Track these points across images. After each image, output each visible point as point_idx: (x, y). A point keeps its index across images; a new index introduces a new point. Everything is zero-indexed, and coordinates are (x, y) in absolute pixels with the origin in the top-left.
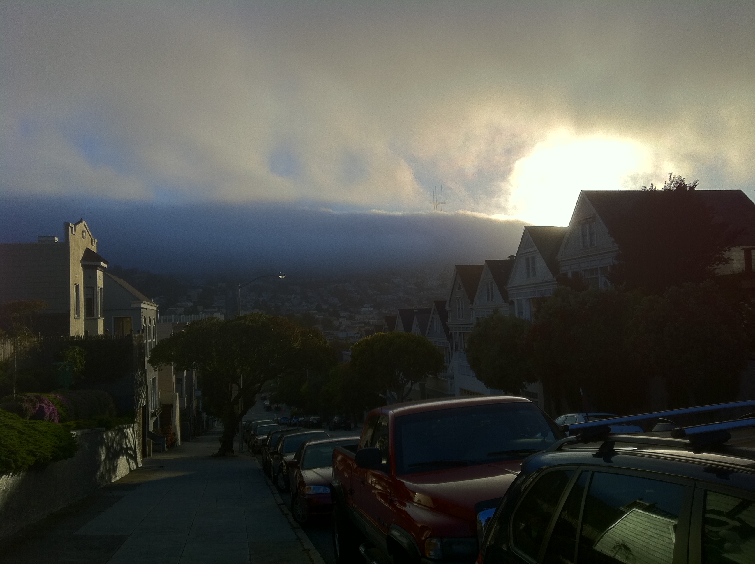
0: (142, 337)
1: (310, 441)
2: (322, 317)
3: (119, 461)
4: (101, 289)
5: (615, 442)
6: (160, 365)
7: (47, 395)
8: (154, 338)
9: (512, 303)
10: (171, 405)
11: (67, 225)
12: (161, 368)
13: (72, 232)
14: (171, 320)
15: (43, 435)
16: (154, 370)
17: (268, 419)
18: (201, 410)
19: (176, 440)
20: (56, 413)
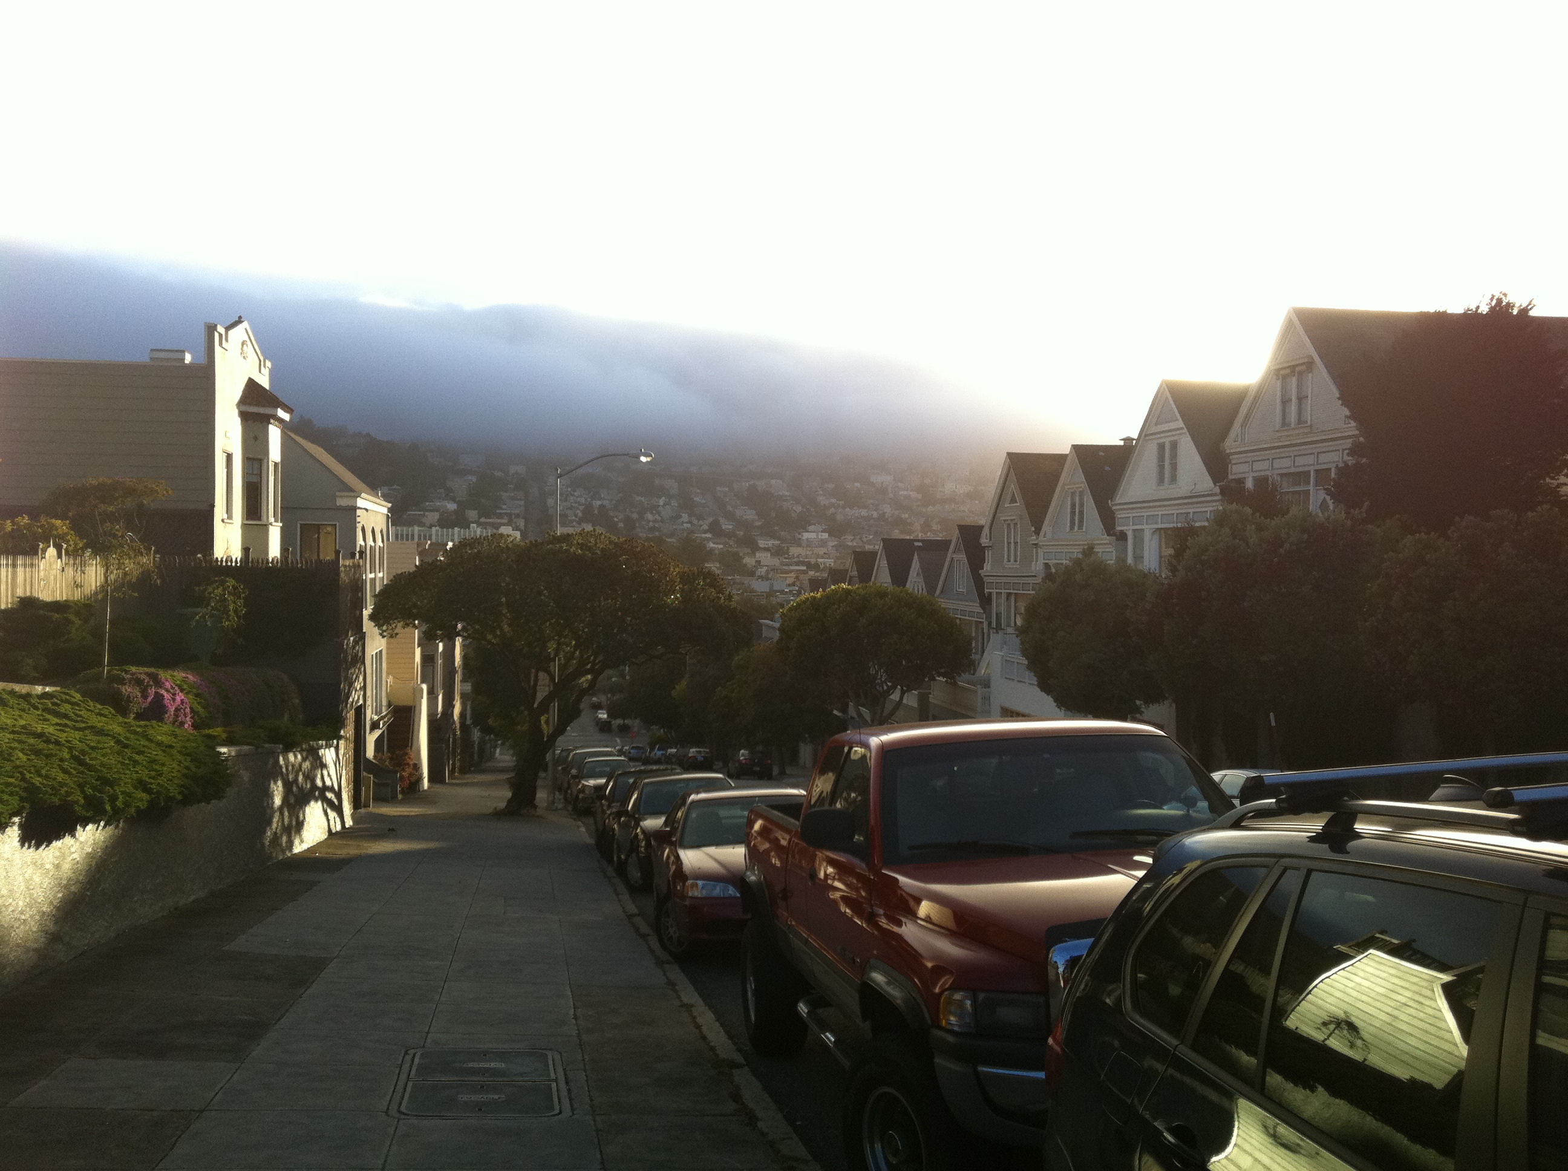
0: (359, 566)
1: (698, 793)
2: (721, 546)
3: (308, 809)
4: (276, 464)
5: (1359, 815)
6: (393, 626)
7: (170, 672)
8: (382, 570)
9: (1122, 537)
10: (411, 707)
11: (211, 329)
12: (395, 632)
13: (221, 344)
14: (413, 535)
15: (164, 751)
16: (381, 634)
17: (607, 747)
18: (469, 722)
19: (420, 779)
20: (188, 710)
